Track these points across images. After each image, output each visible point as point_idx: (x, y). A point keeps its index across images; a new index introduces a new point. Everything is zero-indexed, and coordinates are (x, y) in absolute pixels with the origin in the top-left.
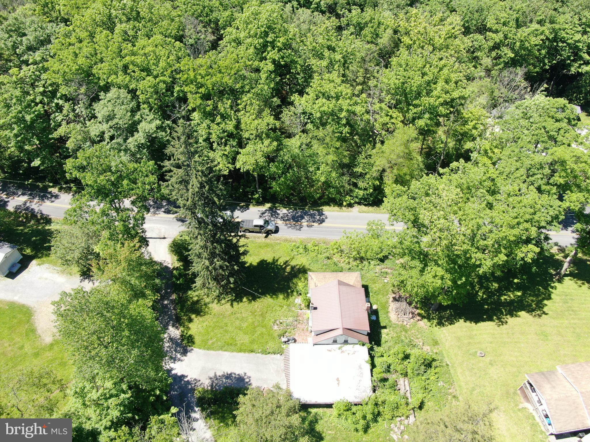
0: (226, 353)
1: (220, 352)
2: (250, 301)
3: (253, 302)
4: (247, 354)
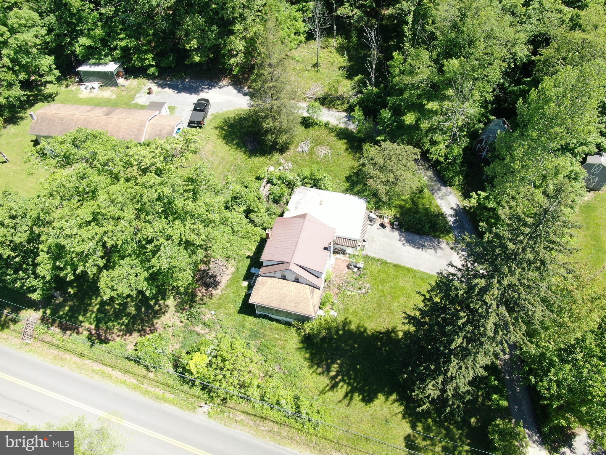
4: (403, 264)
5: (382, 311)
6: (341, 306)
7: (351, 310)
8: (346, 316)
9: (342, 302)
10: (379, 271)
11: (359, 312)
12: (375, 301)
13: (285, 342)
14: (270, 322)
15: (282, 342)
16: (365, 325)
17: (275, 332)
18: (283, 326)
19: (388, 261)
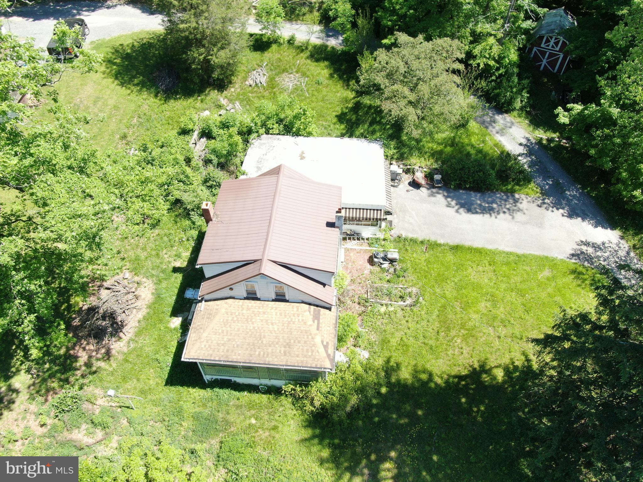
2: (484, 369)
3: (476, 366)
5: (453, 333)
6: (373, 337)
7: (394, 342)
8: (387, 354)
9: (374, 329)
10: (428, 261)
11: (409, 343)
12: (434, 317)
13: (273, 432)
14: (237, 393)
15: (267, 434)
16: (428, 367)
17: (249, 414)
18: (264, 398)
19: (441, 241)
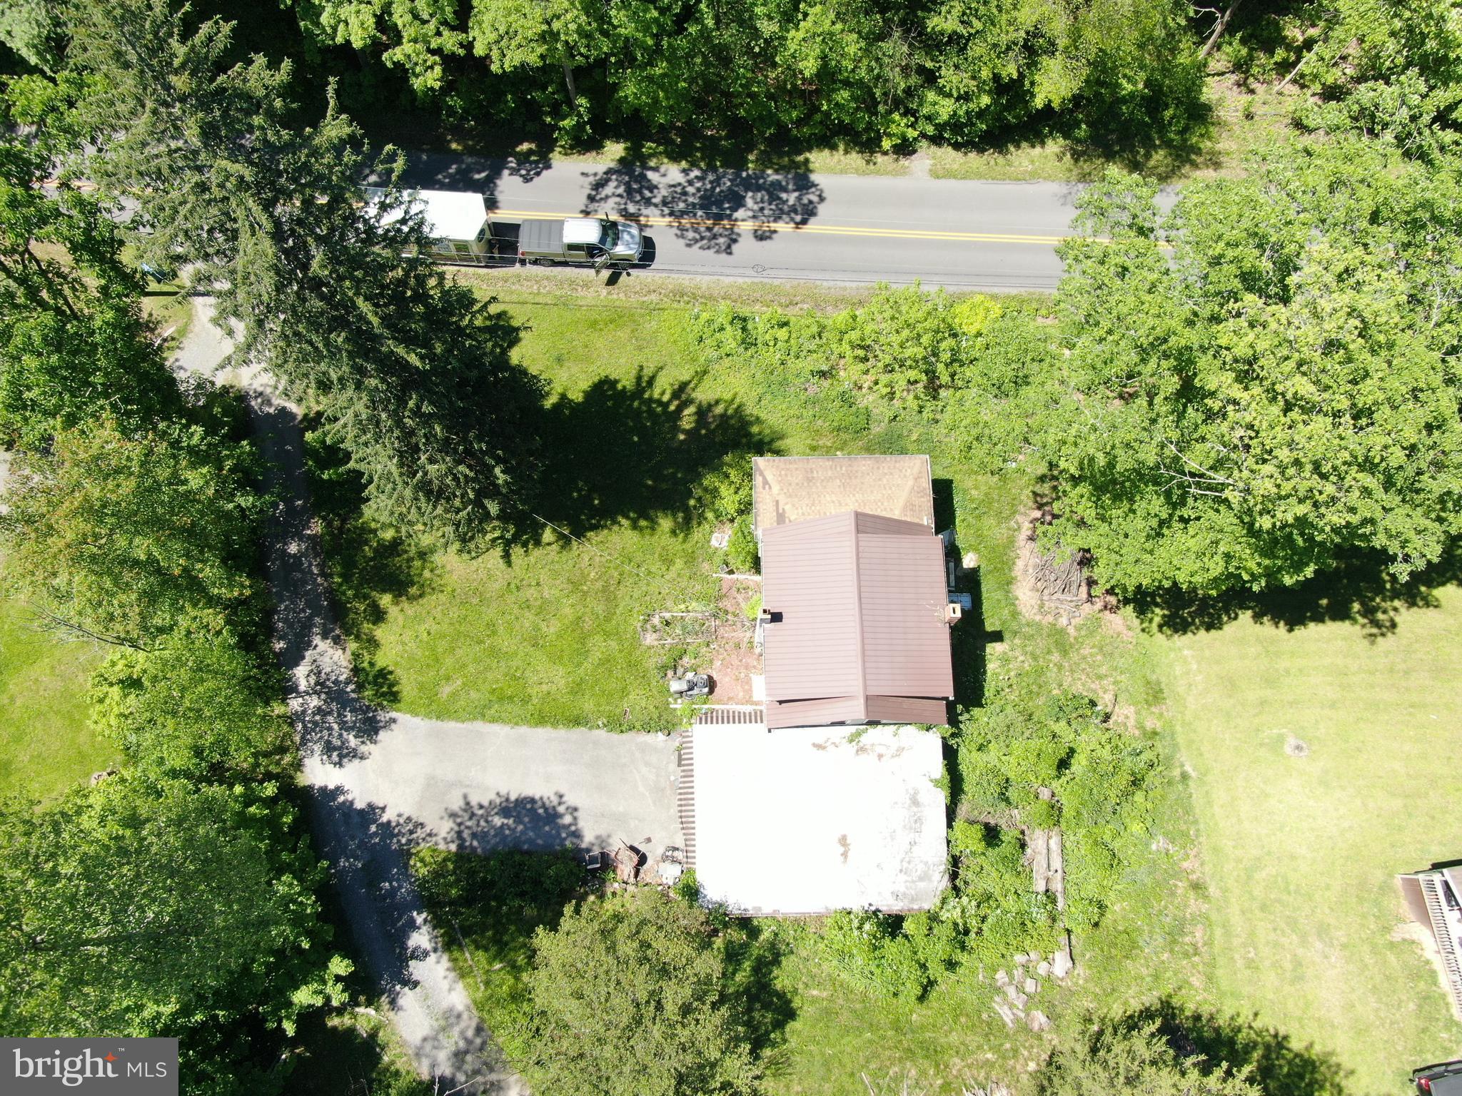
0: (496, 728)
1: (479, 725)
3: (575, 544)
4: (562, 732)
6: (705, 566)
10: (624, 692)
11: (658, 565)
12: (622, 604)
16: (636, 536)
